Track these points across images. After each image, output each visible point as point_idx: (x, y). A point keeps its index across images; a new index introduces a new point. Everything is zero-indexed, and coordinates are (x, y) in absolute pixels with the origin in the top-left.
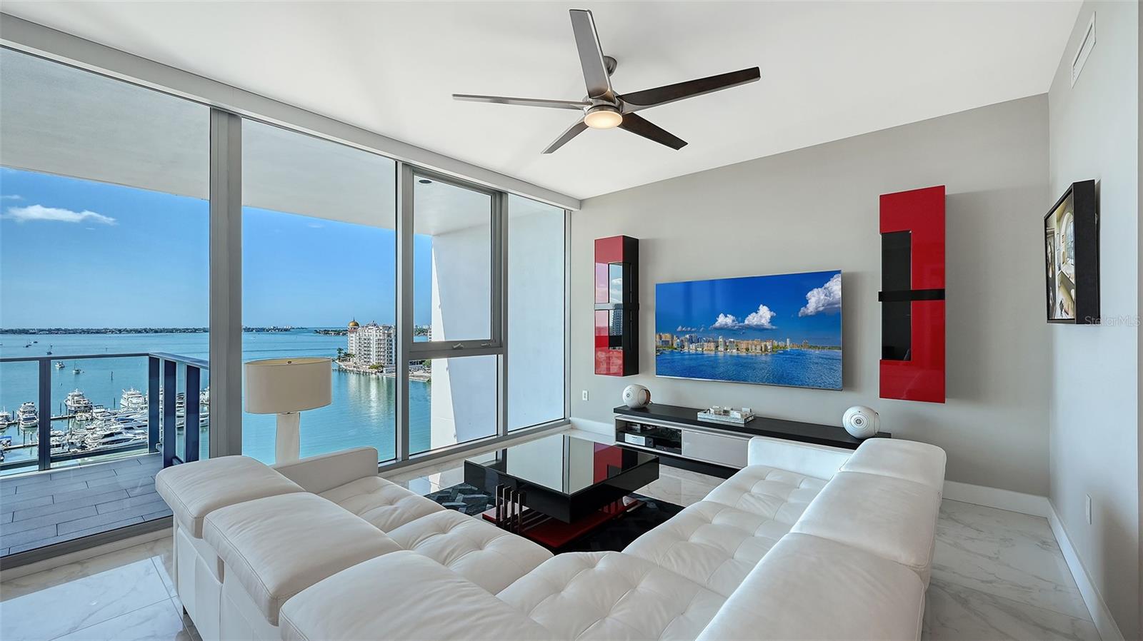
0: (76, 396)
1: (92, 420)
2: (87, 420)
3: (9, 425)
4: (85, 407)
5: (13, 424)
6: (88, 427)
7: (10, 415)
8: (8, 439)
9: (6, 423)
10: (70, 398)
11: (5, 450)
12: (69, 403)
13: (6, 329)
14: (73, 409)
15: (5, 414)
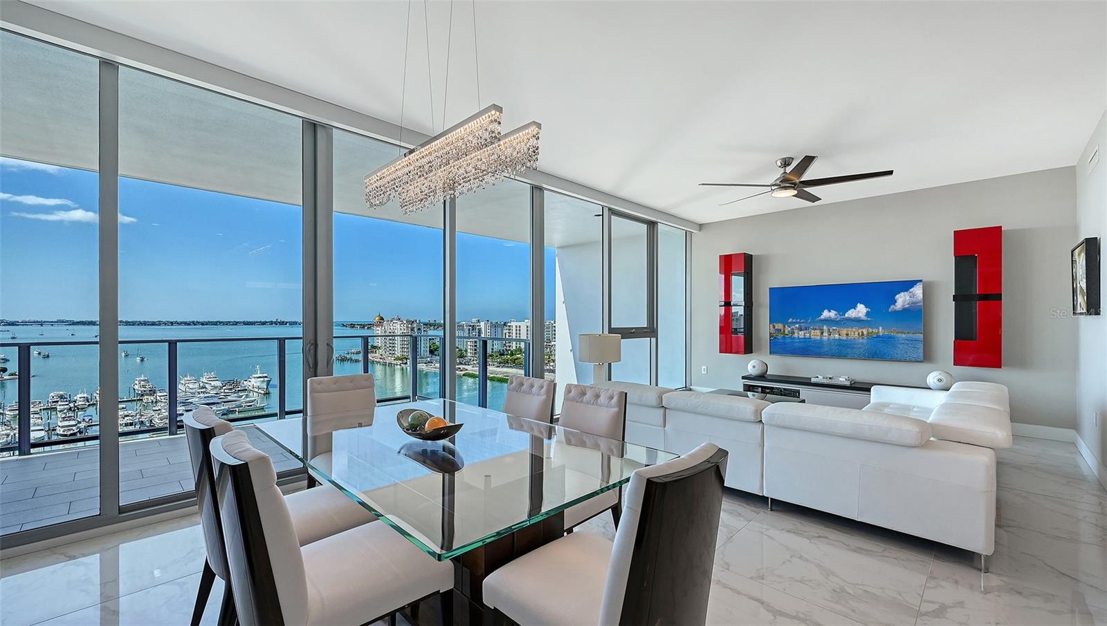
0: (142, 381)
1: (156, 402)
2: (153, 402)
3: (89, 405)
4: (150, 391)
5: (92, 404)
6: (154, 408)
7: (89, 397)
8: (90, 418)
9: (87, 404)
10: (137, 382)
11: (89, 426)
12: (136, 387)
13: (78, 321)
14: (140, 392)
15: (85, 395)
